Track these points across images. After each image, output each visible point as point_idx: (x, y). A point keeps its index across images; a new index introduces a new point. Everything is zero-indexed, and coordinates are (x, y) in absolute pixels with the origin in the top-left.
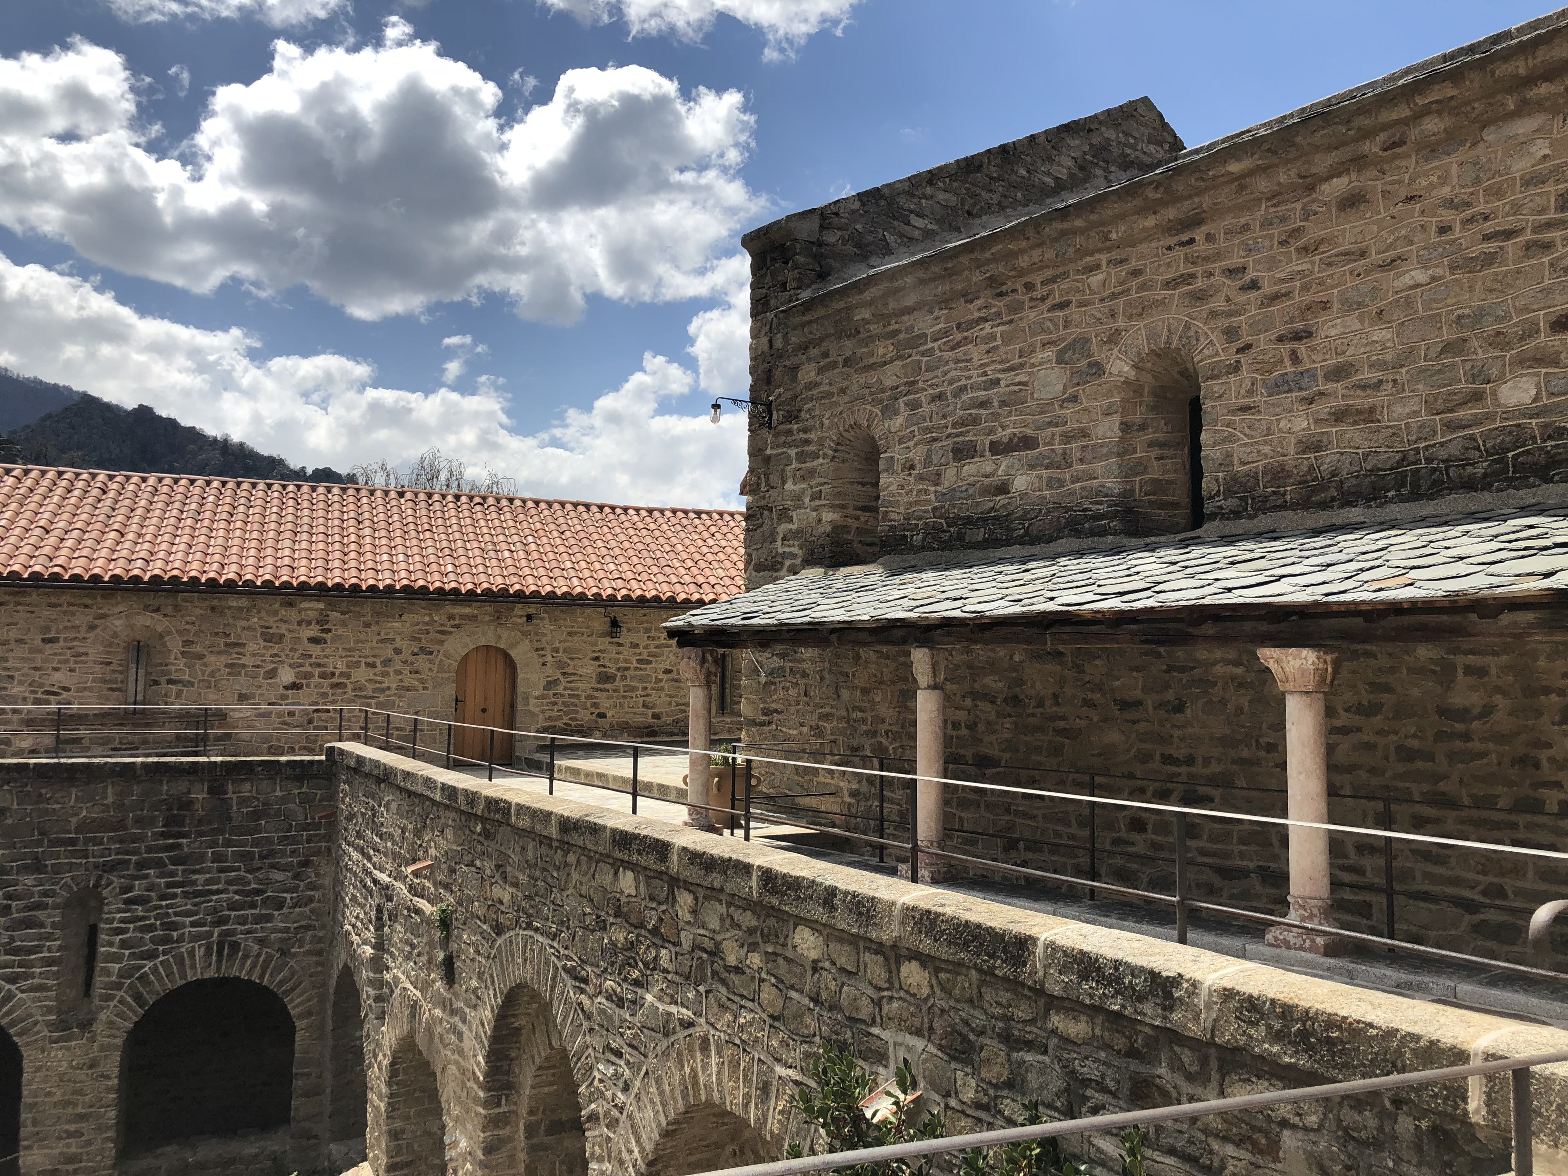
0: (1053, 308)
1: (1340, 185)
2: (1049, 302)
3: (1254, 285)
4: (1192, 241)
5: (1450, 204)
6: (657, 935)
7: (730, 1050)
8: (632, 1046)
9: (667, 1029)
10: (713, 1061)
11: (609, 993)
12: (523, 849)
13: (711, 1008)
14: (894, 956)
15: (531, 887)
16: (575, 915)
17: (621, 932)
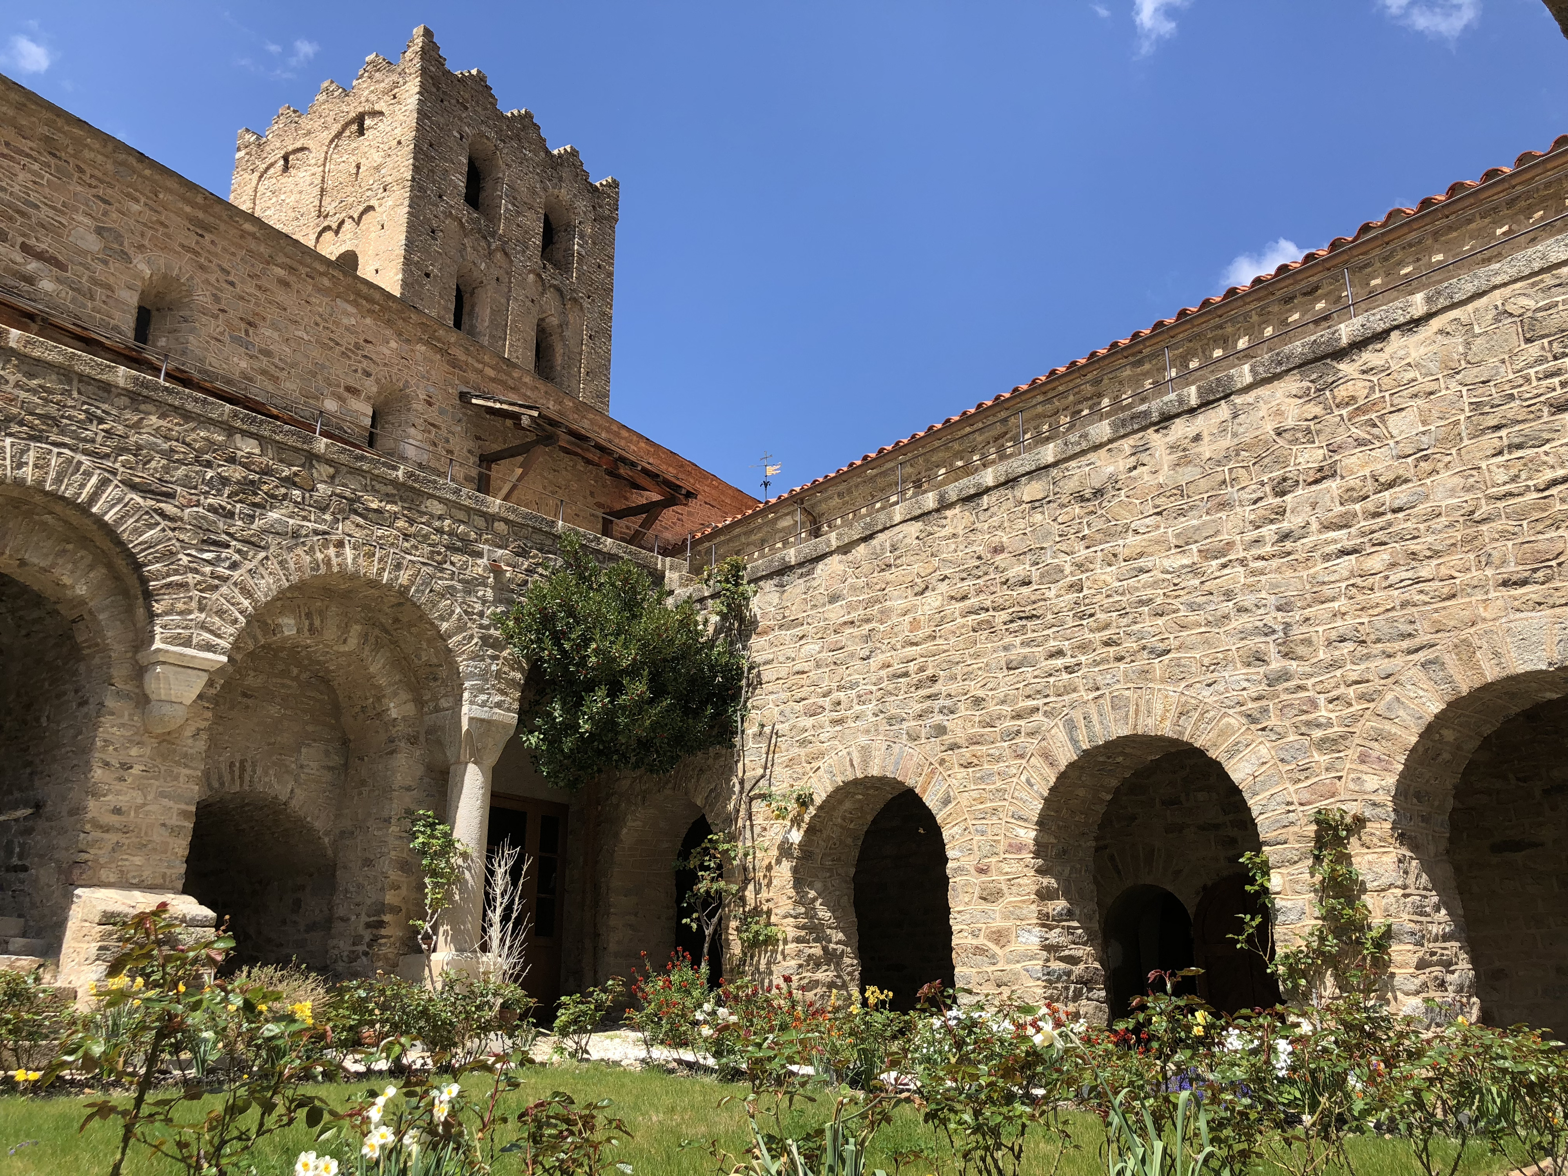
0: (98, 197)
1: (280, 272)
2: (94, 191)
3: (232, 284)
4: (202, 236)
5: (321, 316)
6: (289, 482)
7: (366, 548)
8: (245, 541)
9: (296, 535)
10: (349, 552)
11: (212, 509)
12: (31, 376)
13: (348, 526)
14: (491, 519)
15: (52, 409)
16: (153, 447)
17: (237, 473)
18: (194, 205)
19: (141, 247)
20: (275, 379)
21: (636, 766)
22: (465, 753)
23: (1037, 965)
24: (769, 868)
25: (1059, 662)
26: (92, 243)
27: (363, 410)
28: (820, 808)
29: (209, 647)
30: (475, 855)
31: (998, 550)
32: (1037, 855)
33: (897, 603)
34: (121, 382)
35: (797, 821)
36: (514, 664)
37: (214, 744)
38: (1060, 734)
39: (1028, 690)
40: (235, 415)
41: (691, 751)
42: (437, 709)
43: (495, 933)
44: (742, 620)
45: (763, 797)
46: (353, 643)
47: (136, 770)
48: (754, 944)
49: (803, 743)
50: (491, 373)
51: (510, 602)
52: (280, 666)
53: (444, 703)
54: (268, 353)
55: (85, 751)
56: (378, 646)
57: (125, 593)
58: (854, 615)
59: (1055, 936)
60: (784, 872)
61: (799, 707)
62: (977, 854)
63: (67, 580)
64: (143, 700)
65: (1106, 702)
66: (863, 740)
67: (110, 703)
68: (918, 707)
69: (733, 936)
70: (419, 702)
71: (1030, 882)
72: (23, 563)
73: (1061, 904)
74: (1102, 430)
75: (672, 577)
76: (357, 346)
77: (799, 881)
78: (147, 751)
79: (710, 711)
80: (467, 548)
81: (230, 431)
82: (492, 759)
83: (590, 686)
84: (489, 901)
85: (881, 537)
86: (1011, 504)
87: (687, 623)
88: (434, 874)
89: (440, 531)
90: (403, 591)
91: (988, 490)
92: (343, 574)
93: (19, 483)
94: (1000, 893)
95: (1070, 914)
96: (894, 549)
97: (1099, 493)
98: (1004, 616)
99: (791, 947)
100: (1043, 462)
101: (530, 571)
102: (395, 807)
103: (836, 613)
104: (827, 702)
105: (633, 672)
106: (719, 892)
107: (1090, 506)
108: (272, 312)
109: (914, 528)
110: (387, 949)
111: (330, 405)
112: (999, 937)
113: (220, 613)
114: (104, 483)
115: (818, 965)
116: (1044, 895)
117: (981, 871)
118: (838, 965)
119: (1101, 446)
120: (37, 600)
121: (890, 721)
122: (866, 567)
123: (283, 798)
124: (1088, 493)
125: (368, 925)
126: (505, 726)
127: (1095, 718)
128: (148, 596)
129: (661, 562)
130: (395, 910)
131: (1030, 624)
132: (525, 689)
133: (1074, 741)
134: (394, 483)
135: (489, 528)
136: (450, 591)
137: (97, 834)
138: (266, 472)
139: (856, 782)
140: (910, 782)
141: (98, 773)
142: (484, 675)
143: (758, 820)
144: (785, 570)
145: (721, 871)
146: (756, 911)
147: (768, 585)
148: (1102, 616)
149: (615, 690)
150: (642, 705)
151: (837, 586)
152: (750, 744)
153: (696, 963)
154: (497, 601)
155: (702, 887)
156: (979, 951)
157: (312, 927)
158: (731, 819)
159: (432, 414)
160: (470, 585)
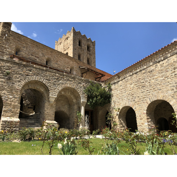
0: (42, 50)
1: (60, 56)
3: (55, 58)
4: (52, 53)
5: (64, 60)
6: (62, 78)
7: (70, 84)
8: (58, 84)
9: (63, 83)
10: (68, 85)
11: (54, 81)
12: (36, 69)
13: (68, 82)
14: (82, 80)
15: (38, 73)
16: (48, 75)
17: (56, 77)
18: (51, 50)
19: (46, 55)
20: (60, 67)
21: (100, 106)
22: (82, 105)
23: (147, 127)
24: (116, 117)
25: (148, 92)
26: (41, 55)
27: (69, 69)
28: (121, 110)
29: (55, 96)
30: (83, 116)
31: (140, 79)
32: (147, 114)
33: (128, 86)
34: (45, 69)
35: (118, 111)
36: (86, 95)
37: (56, 105)
38: (148, 100)
39: (144, 95)
40: (56, 71)
41: (106, 104)
42: (78, 101)
43: (86, 124)
44: (110, 89)
45: (114, 109)
46: (69, 94)
47: (49, 108)
48: (114, 125)
49: (118, 103)
50: (82, 64)
51: (85, 89)
52: (62, 97)
53: (79, 100)
54: (59, 64)
55: (44, 107)
56: (72, 94)
57: (47, 90)
58: (123, 88)
59: (149, 124)
60: (117, 117)
61: (118, 98)
62: (139, 114)
63: (41, 90)
64: (49, 101)
65: (154, 96)
66: (125, 102)
67: (46, 102)
68: (131, 98)
69: (112, 124)
70: (77, 100)
71: (146, 117)
72: (37, 88)
73: (150, 120)
74: (151, 64)
75: (102, 85)
76: (68, 63)
77: (119, 118)
78: (50, 106)
79: (108, 99)
80: (80, 83)
81: (55, 73)
82: (84, 106)
83: (94, 97)
84: (85, 121)
85: (126, 78)
86: (141, 73)
87: (104, 90)
88: (79, 118)
89: (77, 82)
90: (74, 88)
91: (138, 72)
92: (68, 87)
93: (36, 80)
94: (142, 119)
95: (151, 121)
96: (127, 80)
97: (151, 71)
98: (141, 87)
99: (119, 125)
100: (144, 68)
101: (87, 85)
102: (75, 111)
103: (121, 88)
104: (121, 98)
105: (98, 96)
106: (110, 119)
107: (150, 73)
108: (59, 60)
109: (130, 77)
110: (75, 126)
111: (66, 69)
112: (143, 124)
113: (56, 92)
114: (44, 79)
115: (122, 127)
116: (148, 119)
117: (140, 116)
118: (124, 127)
119: (151, 66)
120: (39, 92)
121: (128, 99)
122: (124, 82)
123: (64, 111)
124: (150, 71)
125: (73, 124)
126: (86, 102)
127: (153, 98)
128: (49, 91)
129: (101, 83)
130: (76, 122)
131: (144, 87)
132: (87, 98)
133: (150, 101)
134: (72, 77)
135: (82, 81)
136: (79, 88)
137: (46, 115)
138: (59, 77)
139: (125, 107)
140: (131, 106)
141: (45, 109)
142: (83, 97)
143: (114, 111)
144: (115, 83)
145: (110, 117)
146: (114, 121)
147: (113, 85)
148: (153, 86)
149: (97, 98)
150: (100, 99)
151: (121, 84)
152: (112, 103)
153: (108, 127)
154: (84, 89)
155: (108, 119)
156: (140, 125)
157: (67, 124)
158: (111, 111)
159: (76, 69)
160: (81, 87)
